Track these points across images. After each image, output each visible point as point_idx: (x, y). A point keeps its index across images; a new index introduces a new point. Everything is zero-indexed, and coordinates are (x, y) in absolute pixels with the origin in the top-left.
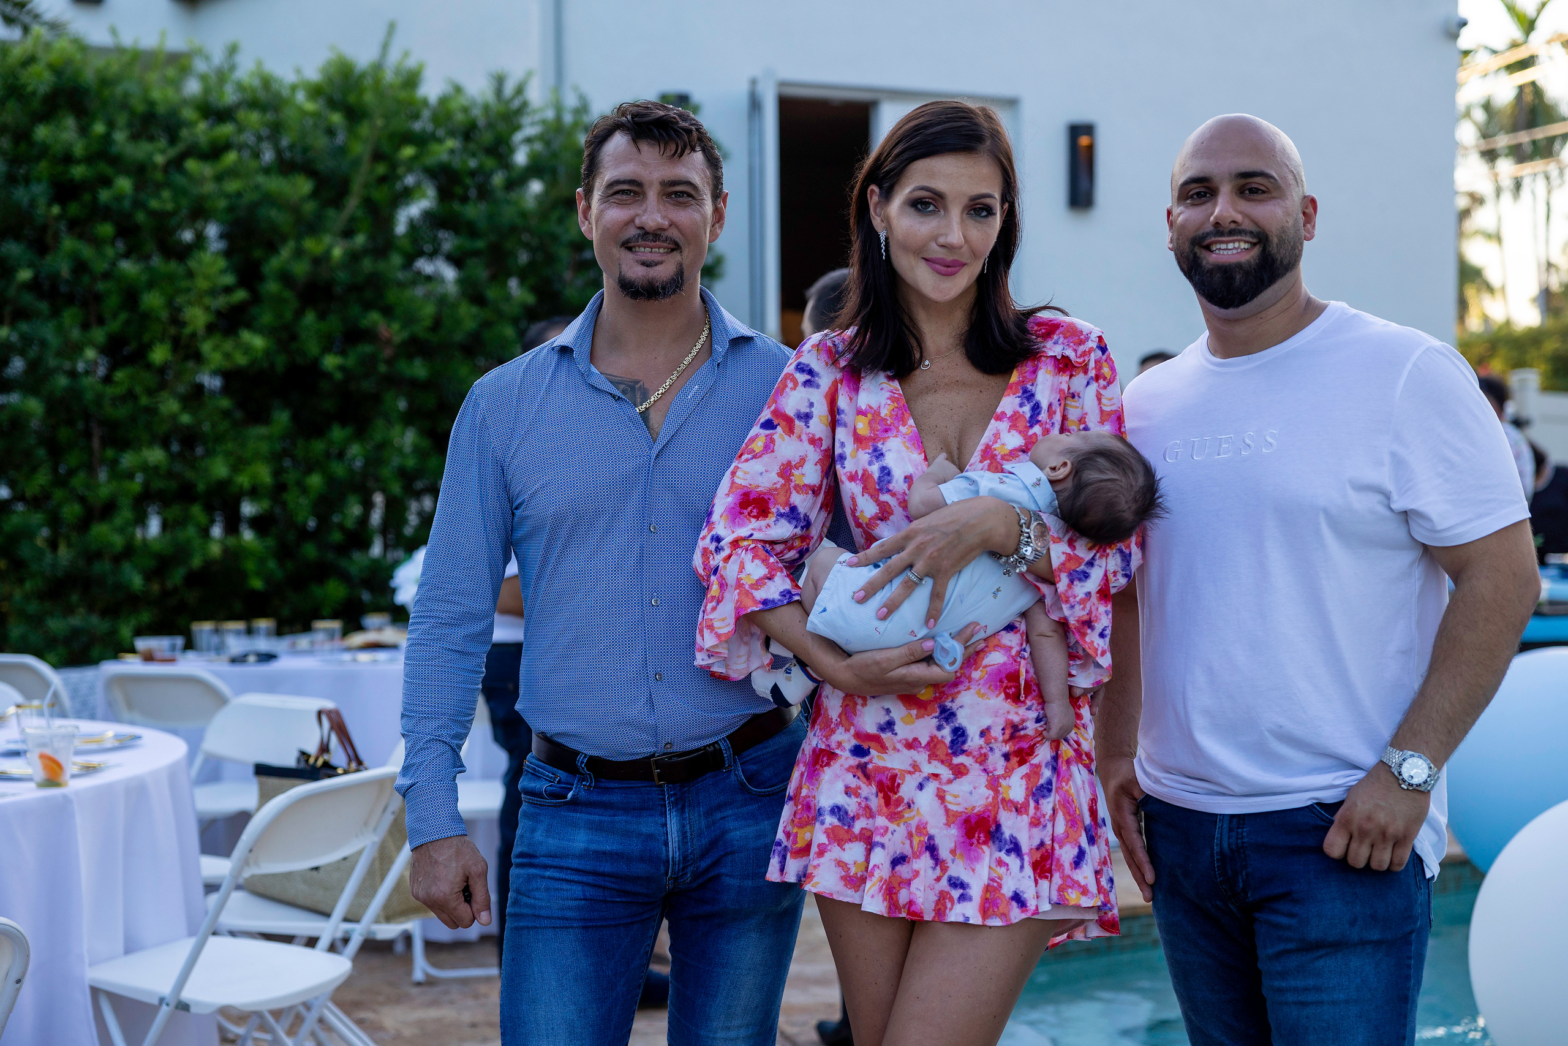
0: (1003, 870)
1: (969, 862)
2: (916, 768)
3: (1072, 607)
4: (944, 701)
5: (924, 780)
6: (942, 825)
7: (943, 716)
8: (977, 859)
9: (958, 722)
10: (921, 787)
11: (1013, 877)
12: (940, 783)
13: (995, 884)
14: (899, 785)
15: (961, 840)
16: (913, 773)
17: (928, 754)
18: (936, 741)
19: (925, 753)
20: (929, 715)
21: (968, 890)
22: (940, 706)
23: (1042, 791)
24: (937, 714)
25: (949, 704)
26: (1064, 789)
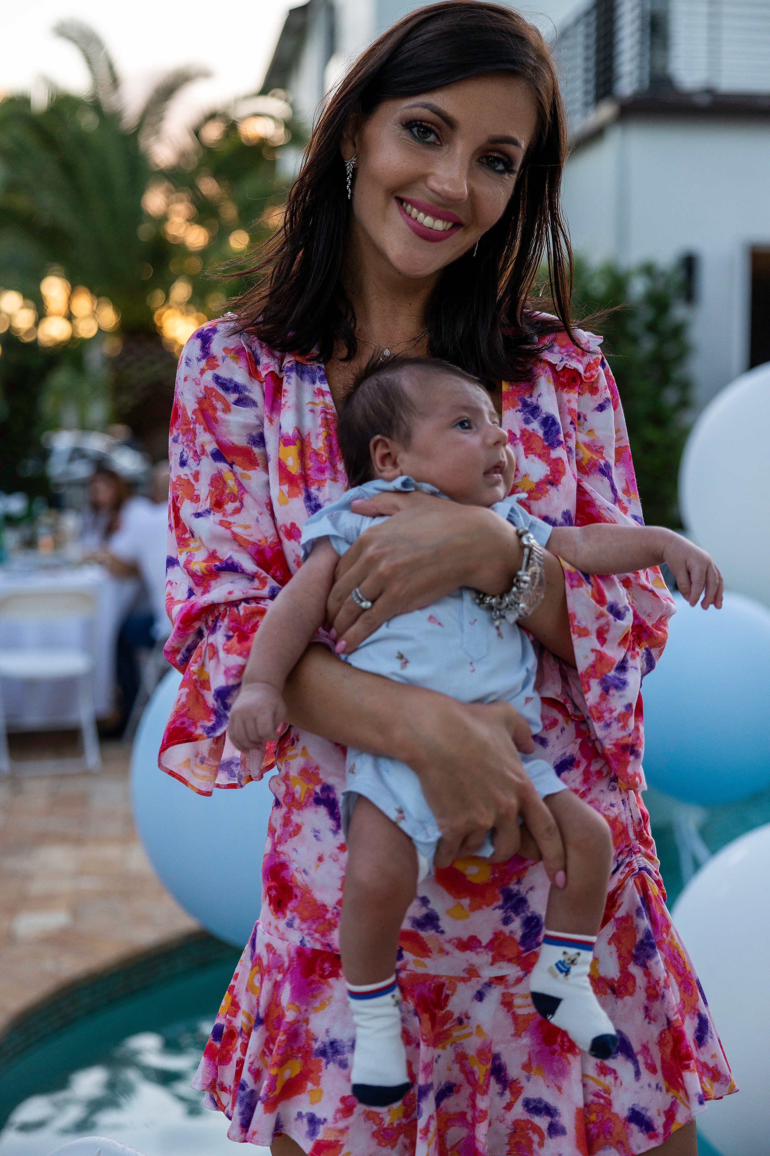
0: (609, 1079)
1: (551, 1077)
2: (472, 972)
3: (608, 725)
4: (508, 883)
5: (483, 987)
6: (508, 1037)
7: (509, 904)
8: (563, 1072)
9: (531, 910)
10: (480, 996)
11: (626, 1089)
12: (506, 987)
13: (602, 1101)
14: (447, 997)
15: (538, 1049)
16: (469, 979)
17: (491, 954)
18: (502, 937)
19: (487, 954)
20: (488, 905)
21: (557, 1118)
22: (503, 892)
23: (645, 950)
24: (500, 903)
25: (514, 887)
26: (666, 942)
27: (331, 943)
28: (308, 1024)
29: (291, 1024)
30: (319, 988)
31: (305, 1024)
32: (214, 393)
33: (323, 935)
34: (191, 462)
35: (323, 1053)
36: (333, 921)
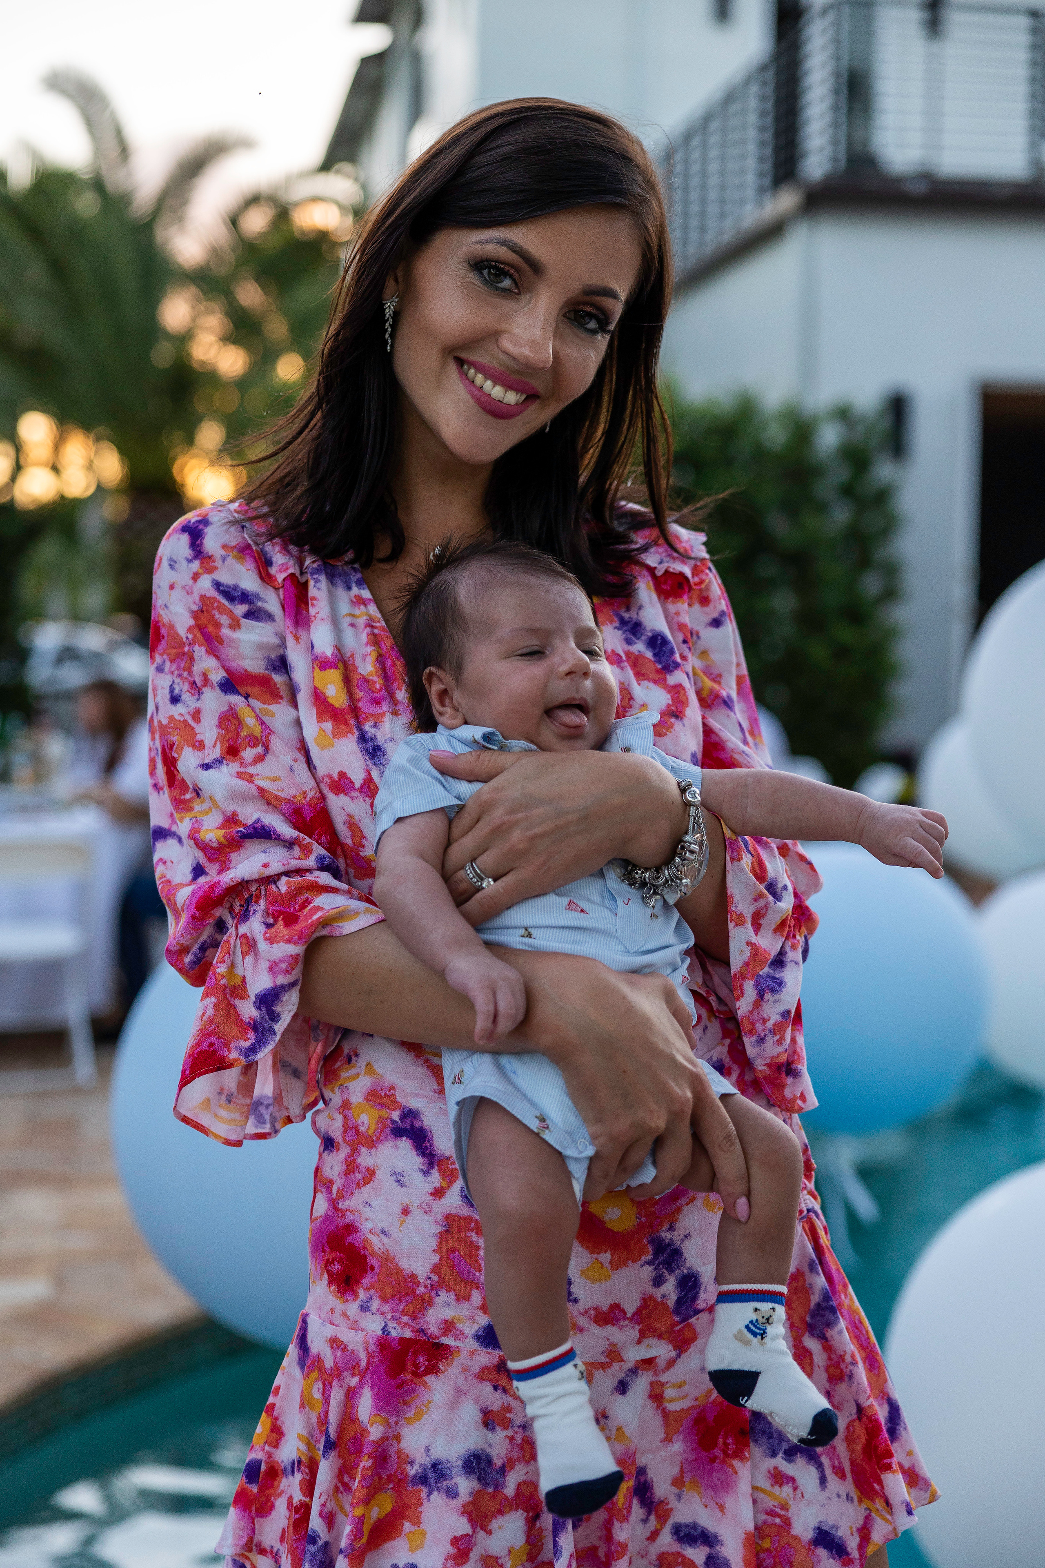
0: (786, 1491)
1: (710, 1493)
3: (761, 1040)
4: (658, 1230)
5: (627, 1375)
6: (658, 1444)
7: (661, 1258)
8: (726, 1485)
9: (687, 1265)
10: (622, 1387)
11: (809, 1503)
12: (656, 1373)
13: (778, 1520)
15: (692, 1456)
16: (609, 1365)
17: (637, 1327)
18: (651, 1304)
19: (633, 1328)
20: (634, 1261)
21: (718, 1548)
22: (652, 1242)
23: (823, 1316)
24: (650, 1257)
25: (666, 1235)
26: (845, 1305)
27: (425, 1327)
28: (399, 1442)
29: (378, 1444)
30: (412, 1391)
31: (395, 1442)
32: (216, 604)
33: (414, 1317)
34: (186, 697)
35: (423, 1479)
36: (426, 1297)
